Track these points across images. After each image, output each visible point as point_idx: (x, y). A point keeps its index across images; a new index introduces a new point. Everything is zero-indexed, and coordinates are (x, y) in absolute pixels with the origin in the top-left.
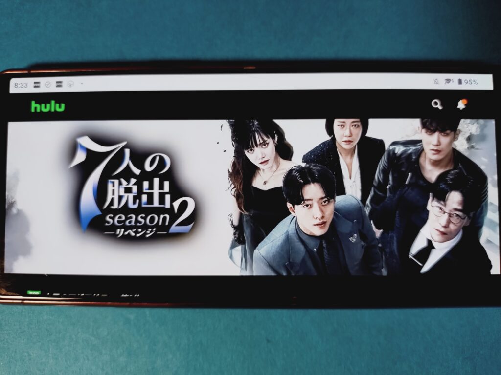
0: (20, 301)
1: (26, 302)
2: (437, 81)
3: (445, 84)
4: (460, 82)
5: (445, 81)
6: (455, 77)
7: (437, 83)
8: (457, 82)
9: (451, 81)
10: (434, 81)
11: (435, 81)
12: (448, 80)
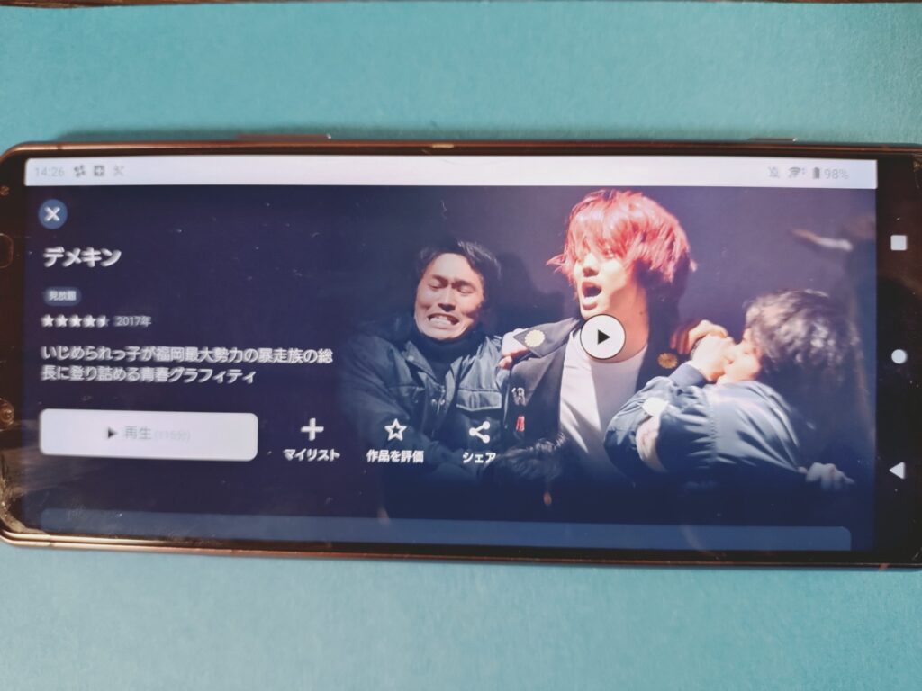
0: (48, 544)
1: (57, 544)
2: (775, 172)
3: (790, 176)
4: (817, 173)
5: (789, 173)
6: (808, 164)
7: (776, 176)
8: (810, 173)
9: (801, 173)
10: (769, 172)
11: (772, 172)
12: (795, 171)
